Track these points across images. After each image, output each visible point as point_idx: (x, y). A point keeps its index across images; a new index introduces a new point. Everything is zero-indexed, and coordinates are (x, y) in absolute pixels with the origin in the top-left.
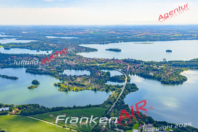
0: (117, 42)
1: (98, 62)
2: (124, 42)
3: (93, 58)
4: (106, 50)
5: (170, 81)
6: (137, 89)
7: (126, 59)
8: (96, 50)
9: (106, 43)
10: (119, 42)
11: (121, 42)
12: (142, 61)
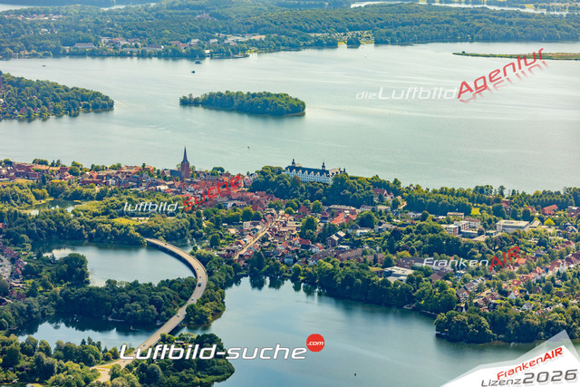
0: (319, 45)
1: (55, 192)
2: (378, 42)
3: (29, 162)
4: (186, 102)
5: (499, 323)
6: (216, 373)
7: (279, 171)
8: (99, 104)
9: (223, 53)
10: (332, 45)
11: (353, 44)
12: (394, 189)
